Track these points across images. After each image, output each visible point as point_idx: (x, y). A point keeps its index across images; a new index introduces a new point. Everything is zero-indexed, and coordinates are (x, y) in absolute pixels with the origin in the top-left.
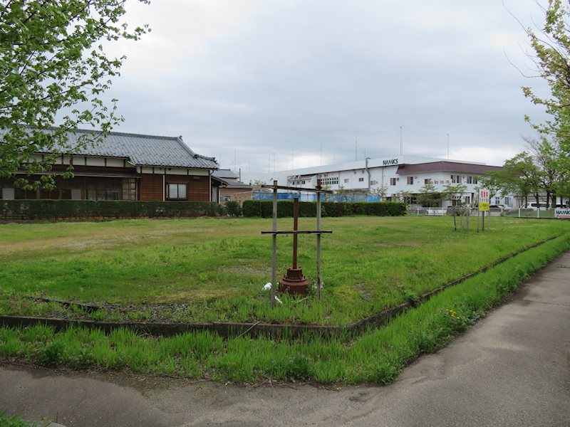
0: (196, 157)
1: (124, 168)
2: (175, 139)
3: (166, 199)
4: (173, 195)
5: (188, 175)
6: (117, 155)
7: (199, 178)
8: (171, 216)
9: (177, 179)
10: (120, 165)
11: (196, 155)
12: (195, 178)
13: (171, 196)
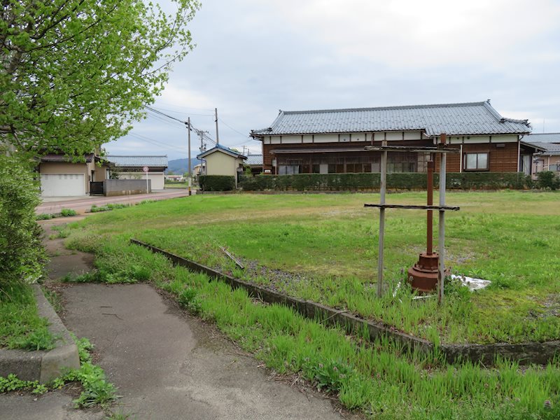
0: (503, 121)
1: (421, 140)
2: (482, 104)
3: (464, 170)
4: (471, 165)
5: (490, 143)
6: (414, 127)
7: (503, 145)
8: (466, 189)
9: (476, 148)
10: (417, 137)
11: (503, 119)
12: (498, 145)
13: (469, 167)
